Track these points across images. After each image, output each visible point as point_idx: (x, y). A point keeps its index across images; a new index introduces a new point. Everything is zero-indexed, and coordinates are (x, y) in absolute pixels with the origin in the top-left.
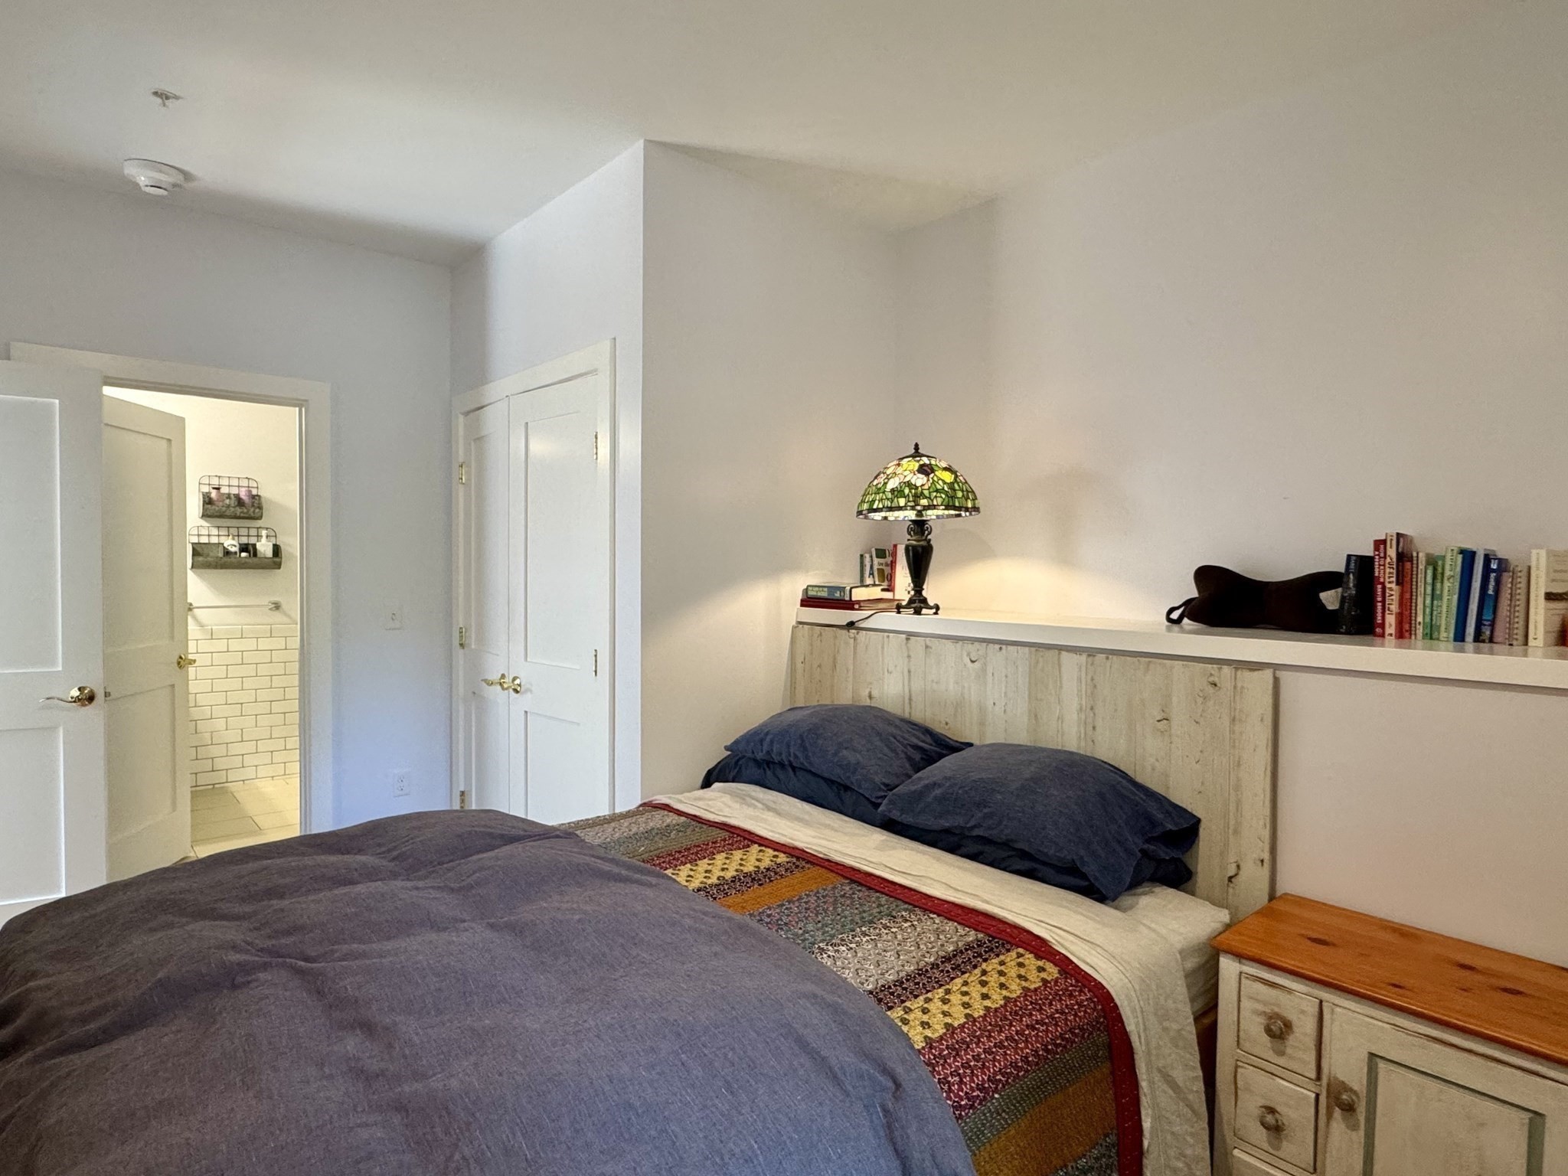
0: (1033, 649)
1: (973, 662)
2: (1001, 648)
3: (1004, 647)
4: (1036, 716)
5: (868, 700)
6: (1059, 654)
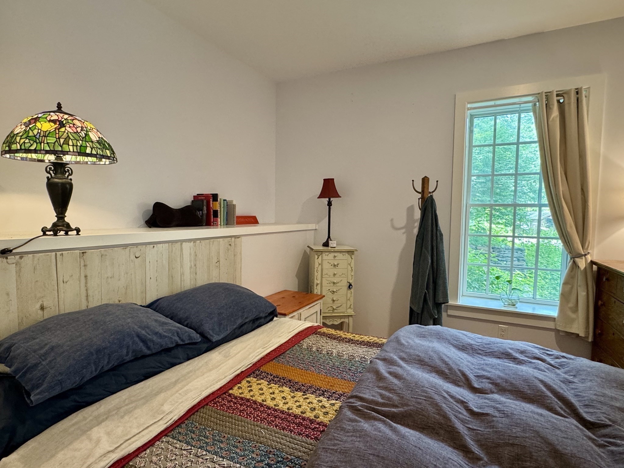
0: (170, 244)
1: (136, 258)
2: (154, 247)
3: (155, 246)
4: (172, 277)
5: (40, 312)
6: (181, 244)
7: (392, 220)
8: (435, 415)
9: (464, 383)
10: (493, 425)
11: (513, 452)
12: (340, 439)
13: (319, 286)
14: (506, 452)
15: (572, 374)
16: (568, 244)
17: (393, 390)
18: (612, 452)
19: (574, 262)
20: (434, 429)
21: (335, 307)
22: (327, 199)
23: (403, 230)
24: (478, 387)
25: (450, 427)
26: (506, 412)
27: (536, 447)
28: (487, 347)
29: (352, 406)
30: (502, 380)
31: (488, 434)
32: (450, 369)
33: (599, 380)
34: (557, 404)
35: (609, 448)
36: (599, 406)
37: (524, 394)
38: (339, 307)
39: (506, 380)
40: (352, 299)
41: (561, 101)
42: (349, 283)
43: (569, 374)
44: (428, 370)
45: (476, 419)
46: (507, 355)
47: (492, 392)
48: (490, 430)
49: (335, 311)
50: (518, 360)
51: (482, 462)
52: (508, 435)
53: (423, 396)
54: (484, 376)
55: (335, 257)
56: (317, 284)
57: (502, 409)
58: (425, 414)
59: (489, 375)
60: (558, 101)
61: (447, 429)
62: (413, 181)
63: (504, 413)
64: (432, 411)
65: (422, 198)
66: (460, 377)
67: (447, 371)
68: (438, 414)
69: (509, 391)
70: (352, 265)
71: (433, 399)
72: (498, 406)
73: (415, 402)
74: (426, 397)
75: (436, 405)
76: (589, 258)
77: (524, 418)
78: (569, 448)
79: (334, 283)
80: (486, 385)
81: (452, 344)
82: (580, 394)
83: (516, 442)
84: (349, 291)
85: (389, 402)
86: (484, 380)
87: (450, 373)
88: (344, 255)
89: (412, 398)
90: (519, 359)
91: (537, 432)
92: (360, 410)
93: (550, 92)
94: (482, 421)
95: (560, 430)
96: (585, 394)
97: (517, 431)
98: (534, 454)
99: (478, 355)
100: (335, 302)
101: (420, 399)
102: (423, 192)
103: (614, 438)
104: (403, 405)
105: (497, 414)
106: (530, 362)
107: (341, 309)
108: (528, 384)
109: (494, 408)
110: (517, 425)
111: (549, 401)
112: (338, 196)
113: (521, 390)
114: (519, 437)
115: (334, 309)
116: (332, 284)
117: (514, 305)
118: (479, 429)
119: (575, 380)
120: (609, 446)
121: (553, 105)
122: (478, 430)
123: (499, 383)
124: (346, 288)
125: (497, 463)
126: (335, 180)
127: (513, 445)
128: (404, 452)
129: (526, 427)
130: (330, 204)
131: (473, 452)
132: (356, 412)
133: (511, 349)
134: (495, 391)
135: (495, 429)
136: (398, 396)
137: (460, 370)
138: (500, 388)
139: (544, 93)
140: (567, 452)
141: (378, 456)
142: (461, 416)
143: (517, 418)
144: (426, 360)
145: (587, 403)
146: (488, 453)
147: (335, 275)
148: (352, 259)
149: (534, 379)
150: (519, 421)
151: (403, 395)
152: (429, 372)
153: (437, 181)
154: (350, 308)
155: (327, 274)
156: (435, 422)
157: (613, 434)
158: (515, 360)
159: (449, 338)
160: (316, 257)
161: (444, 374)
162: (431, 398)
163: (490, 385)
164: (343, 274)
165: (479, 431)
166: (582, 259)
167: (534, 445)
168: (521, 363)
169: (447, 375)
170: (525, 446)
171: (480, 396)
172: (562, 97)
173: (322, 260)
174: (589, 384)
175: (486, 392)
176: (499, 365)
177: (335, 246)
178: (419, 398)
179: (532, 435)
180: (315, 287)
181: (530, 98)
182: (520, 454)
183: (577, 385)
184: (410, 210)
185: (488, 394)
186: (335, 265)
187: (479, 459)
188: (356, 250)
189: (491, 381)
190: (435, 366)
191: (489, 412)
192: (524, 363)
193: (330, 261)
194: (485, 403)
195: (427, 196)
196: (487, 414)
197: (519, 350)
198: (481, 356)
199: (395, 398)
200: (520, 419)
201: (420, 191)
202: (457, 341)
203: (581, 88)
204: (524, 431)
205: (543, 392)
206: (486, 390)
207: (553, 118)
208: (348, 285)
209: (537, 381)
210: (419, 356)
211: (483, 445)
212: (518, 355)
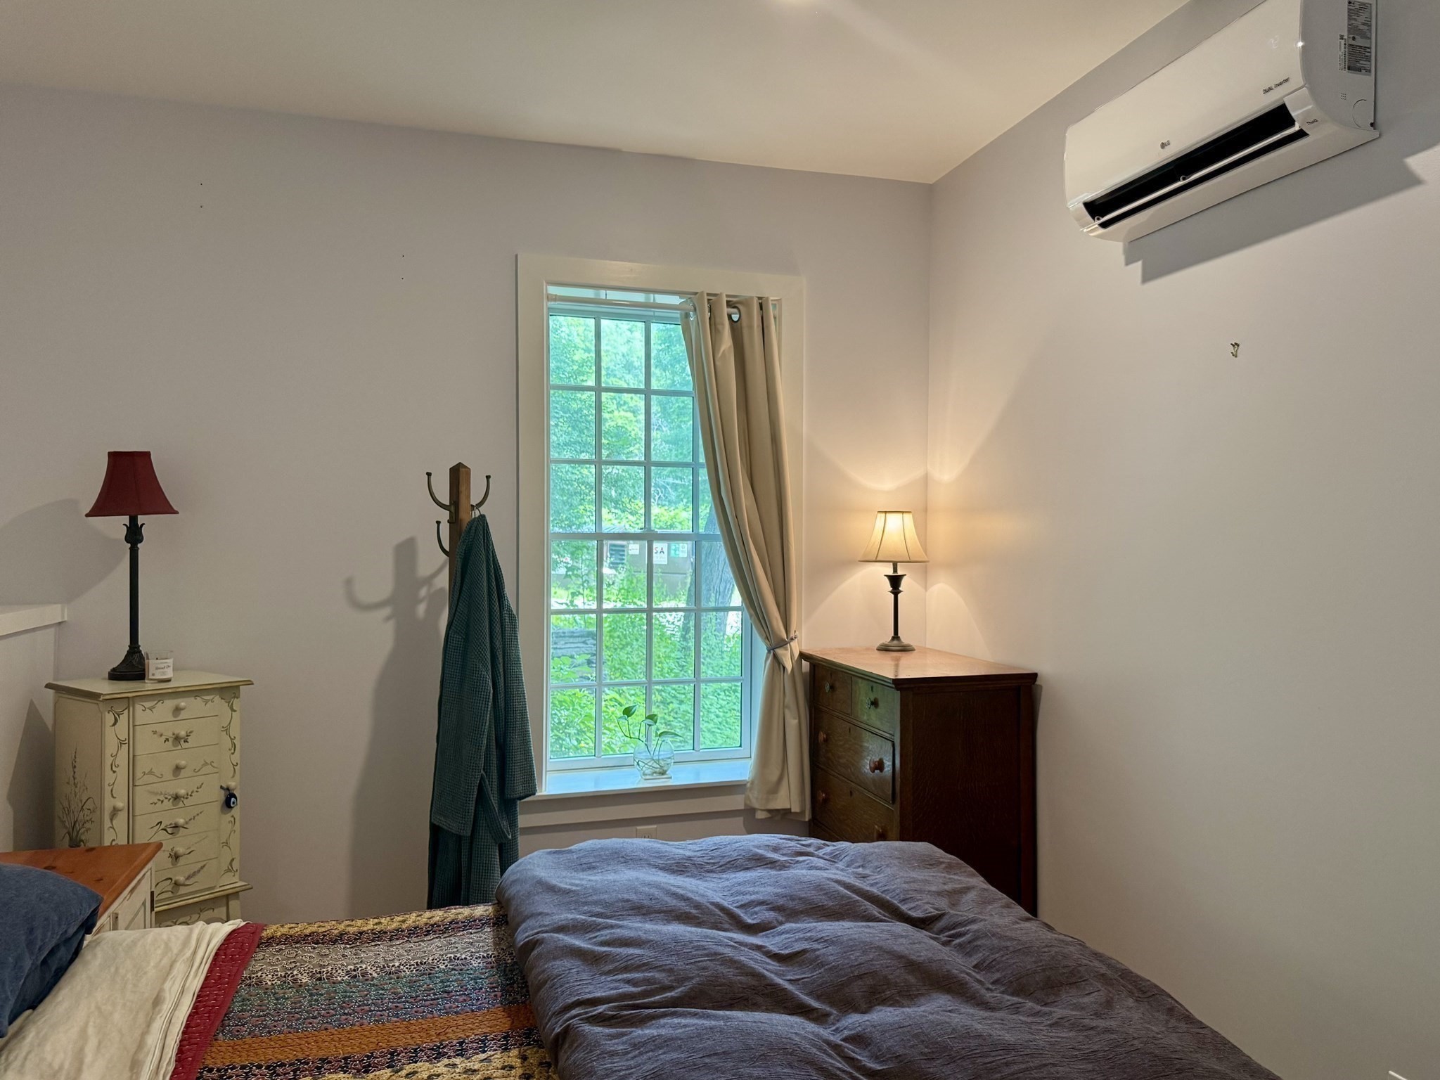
7: (349, 582)
8: (739, 978)
9: (729, 924)
10: (821, 962)
11: (865, 985)
12: (624, 1068)
13: (122, 817)
14: (857, 990)
15: (857, 864)
16: (762, 621)
17: (644, 964)
18: (960, 945)
19: (775, 656)
20: (747, 1000)
21: (181, 879)
22: (125, 519)
23: (387, 611)
24: (754, 922)
25: (768, 987)
26: (826, 938)
27: (887, 967)
28: (719, 856)
29: (592, 1016)
30: (785, 899)
31: (820, 978)
32: (698, 906)
33: (896, 862)
34: (875, 911)
35: (954, 943)
36: (918, 896)
37: (826, 909)
38: (194, 874)
39: (791, 896)
40: (235, 841)
41: (735, 318)
42: (228, 789)
43: (853, 866)
44: (662, 920)
45: (791, 965)
46: (758, 859)
47: (781, 923)
48: (820, 971)
49: (183, 890)
50: (779, 863)
51: (832, 1017)
52: (848, 966)
53: (702, 956)
54: (753, 901)
55: (177, 710)
56: (115, 811)
57: (819, 936)
58: (724, 981)
59: (760, 897)
60: (730, 317)
61: (766, 992)
62: (429, 474)
63: (826, 941)
64: (732, 973)
65: (454, 521)
66: (719, 916)
67: (694, 911)
68: (742, 974)
69: (802, 912)
70: (235, 731)
71: (720, 954)
72: (809, 934)
73: (697, 970)
74: (707, 955)
75: (732, 962)
76: (796, 647)
77: (856, 936)
78: (922, 954)
79: (176, 798)
80: (767, 915)
81: (656, 867)
82: (886, 888)
83: (863, 970)
84: (228, 817)
85: (653, 987)
86: (757, 909)
87: (701, 914)
88: (206, 702)
89: (687, 964)
90: (779, 861)
91: (880, 948)
92: (613, 1017)
93: (715, 295)
94: (801, 965)
95: (902, 937)
96: (893, 885)
97: (855, 956)
98: (890, 977)
99: (711, 875)
100: (182, 861)
101: (702, 961)
102: (454, 506)
103: (954, 929)
104: (681, 981)
105: (816, 946)
106: (798, 862)
107: (201, 882)
108: (825, 892)
109: (806, 940)
110: (852, 949)
111: (863, 908)
112: (167, 509)
113: (820, 904)
114: (863, 964)
115: (177, 884)
116: (168, 804)
117: (663, 773)
118: (803, 976)
119: (867, 872)
120: (953, 941)
121: (723, 324)
122: (803, 979)
123: (782, 905)
124: (217, 807)
125: (850, 1011)
126: (153, 458)
127: (860, 977)
128: (748, 1033)
129: (866, 947)
130: (134, 535)
131: (817, 1009)
132: (607, 1023)
133: (759, 847)
134: (783, 920)
135: (826, 967)
136: (661, 971)
137: (713, 904)
138: (788, 912)
139: (705, 295)
140: (923, 959)
141: (716, 1054)
142: (770, 967)
143: (847, 941)
144: (646, 902)
145: (902, 897)
146: (832, 1004)
147: (178, 769)
148: (233, 710)
149: (828, 882)
150: (851, 943)
151: (671, 966)
152: (665, 922)
153: (488, 477)
154: (230, 869)
155: (151, 772)
156: (744, 988)
157: (952, 923)
158: (772, 864)
159: (642, 855)
160: (109, 718)
161: (692, 919)
162: (716, 954)
163: (772, 913)
164: (206, 764)
165: (806, 980)
166: (787, 650)
167: (884, 966)
168: (786, 867)
169: (697, 918)
170: (875, 972)
171: (768, 934)
172: (735, 310)
173: (132, 726)
174: (889, 871)
175: (772, 925)
176: (761, 877)
177: (169, 674)
178: (699, 962)
179: (877, 954)
180: (107, 823)
181: (675, 300)
182: (874, 985)
183: (874, 877)
184: (406, 552)
185: (775, 927)
186: (177, 739)
187: (827, 1015)
188: (249, 683)
189: (769, 906)
190: (669, 909)
191: (805, 947)
192: (788, 867)
193: (157, 728)
194: (786, 939)
195: (467, 516)
196: (804, 951)
197: (768, 846)
198: (715, 875)
199: (658, 975)
200: (851, 940)
201: (447, 503)
202: (660, 858)
203: (767, 298)
204: (864, 952)
205: (850, 898)
206: (770, 923)
207: (724, 351)
208: (223, 798)
209: (836, 885)
210: (628, 901)
211: (821, 996)
212: (775, 856)
